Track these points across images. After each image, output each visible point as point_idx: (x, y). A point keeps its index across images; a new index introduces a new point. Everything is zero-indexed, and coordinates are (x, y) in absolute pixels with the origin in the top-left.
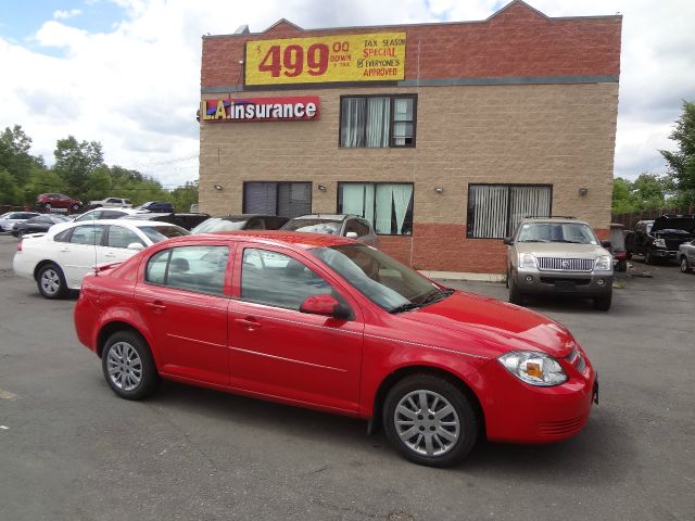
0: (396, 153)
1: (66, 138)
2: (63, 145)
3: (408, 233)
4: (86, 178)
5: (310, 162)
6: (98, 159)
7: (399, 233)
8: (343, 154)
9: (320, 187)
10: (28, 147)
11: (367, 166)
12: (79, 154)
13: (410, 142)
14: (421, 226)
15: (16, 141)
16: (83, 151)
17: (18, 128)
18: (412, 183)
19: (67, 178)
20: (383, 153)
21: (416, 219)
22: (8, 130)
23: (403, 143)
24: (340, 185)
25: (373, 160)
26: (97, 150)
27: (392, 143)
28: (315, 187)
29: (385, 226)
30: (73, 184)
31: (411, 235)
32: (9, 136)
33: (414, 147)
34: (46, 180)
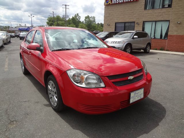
0: (164, 10)
1: (87, 16)
2: (86, 18)
3: (166, 38)
4: (91, 26)
5: (135, 15)
6: (94, 21)
7: (163, 38)
8: (146, 12)
9: (137, 23)
10: (80, 19)
11: (154, 15)
12: (90, 20)
13: (170, 6)
14: (171, 36)
15: (77, 18)
16: (91, 19)
17: (78, 14)
18: (169, 21)
20: (159, 11)
21: (169, 33)
22: (76, 15)
23: (167, 6)
24: (144, 23)
25: (156, 13)
26: (94, 19)
27: (163, 7)
28: (136, 24)
29: (158, 36)
31: (167, 39)
32: (76, 16)
33: (171, 7)
34: (82, 27)
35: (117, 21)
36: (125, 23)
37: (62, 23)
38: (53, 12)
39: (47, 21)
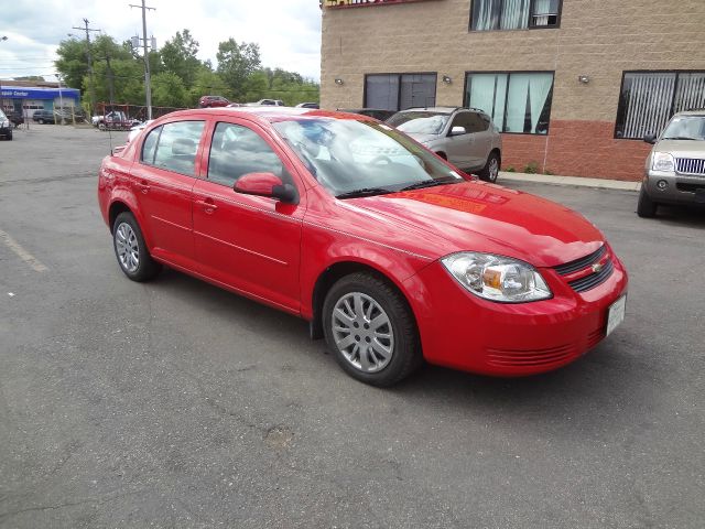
0: (536, 35)
1: (227, 40)
2: (224, 47)
3: (544, 132)
4: (243, 80)
5: (436, 50)
6: (256, 62)
7: (533, 131)
8: (474, 39)
9: (445, 78)
10: (195, 51)
11: (500, 52)
12: (238, 56)
13: (553, 21)
14: (559, 124)
15: (186, 46)
16: (242, 53)
17: (186, 32)
18: (553, 72)
19: (228, 80)
20: (520, 37)
21: (554, 116)
22: (178, 34)
23: (546, 23)
24: (468, 75)
25: (508, 44)
26: (255, 52)
27: (532, 23)
28: (440, 80)
29: (517, 125)
30: (234, 86)
31: (547, 134)
32: (179, 40)
33: (558, 27)
34: (210, 83)
35: (370, 69)
36: (400, 76)
37: (127, 68)
38: (86, 22)
39: (58, 58)
